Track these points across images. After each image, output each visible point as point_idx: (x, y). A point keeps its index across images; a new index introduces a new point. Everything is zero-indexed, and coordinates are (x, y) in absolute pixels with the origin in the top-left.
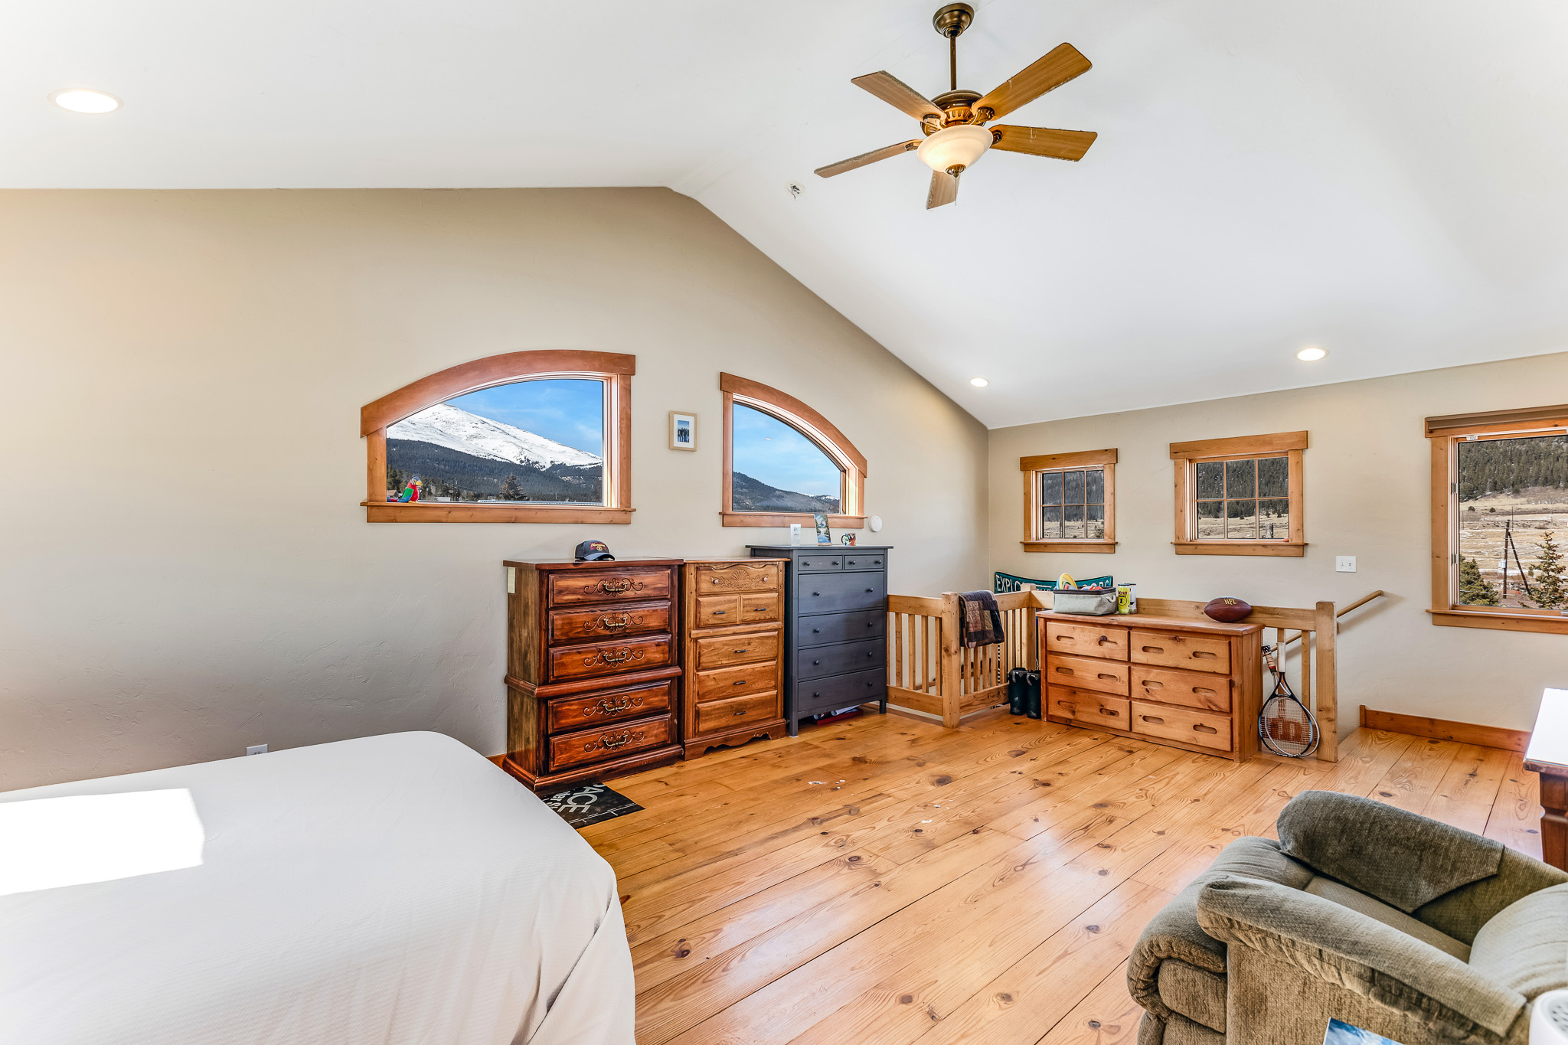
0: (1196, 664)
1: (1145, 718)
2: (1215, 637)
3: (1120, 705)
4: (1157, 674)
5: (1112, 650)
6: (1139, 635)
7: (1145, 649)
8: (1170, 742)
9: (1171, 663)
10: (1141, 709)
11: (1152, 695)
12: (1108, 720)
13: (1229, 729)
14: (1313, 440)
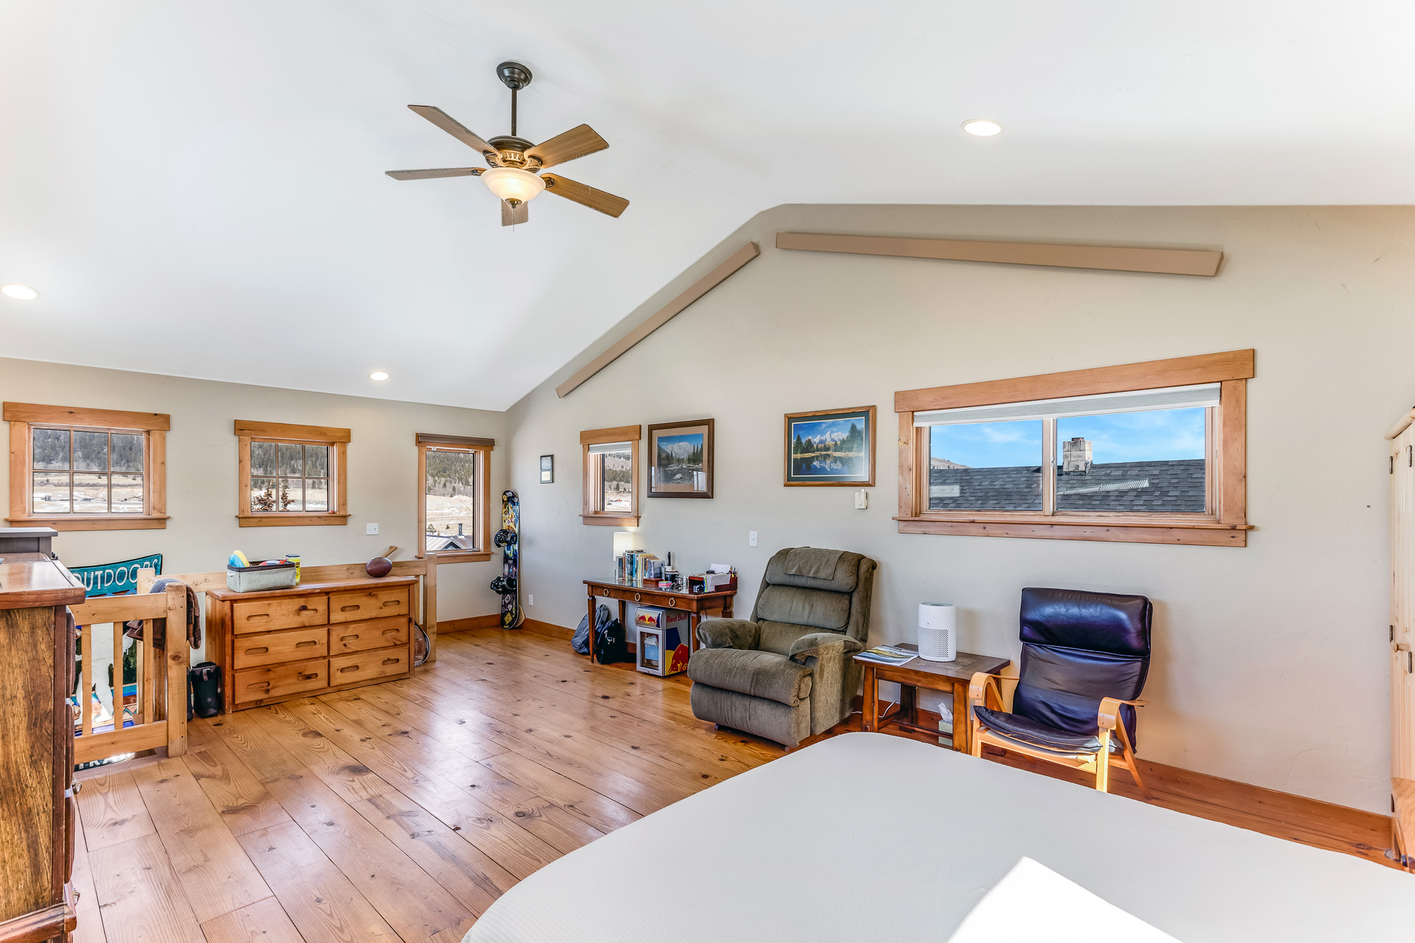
0: (386, 612)
1: (342, 670)
2: (397, 588)
3: (319, 668)
4: (355, 628)
5: (312, 617)
6: (339, 598)
7: (343, 609)
8: (362, 683)
9: (366, 616)
10: (338, 663)
11: (349, 648)
12: (306, 685)
13: (408, 656)
14: (354, 436)
